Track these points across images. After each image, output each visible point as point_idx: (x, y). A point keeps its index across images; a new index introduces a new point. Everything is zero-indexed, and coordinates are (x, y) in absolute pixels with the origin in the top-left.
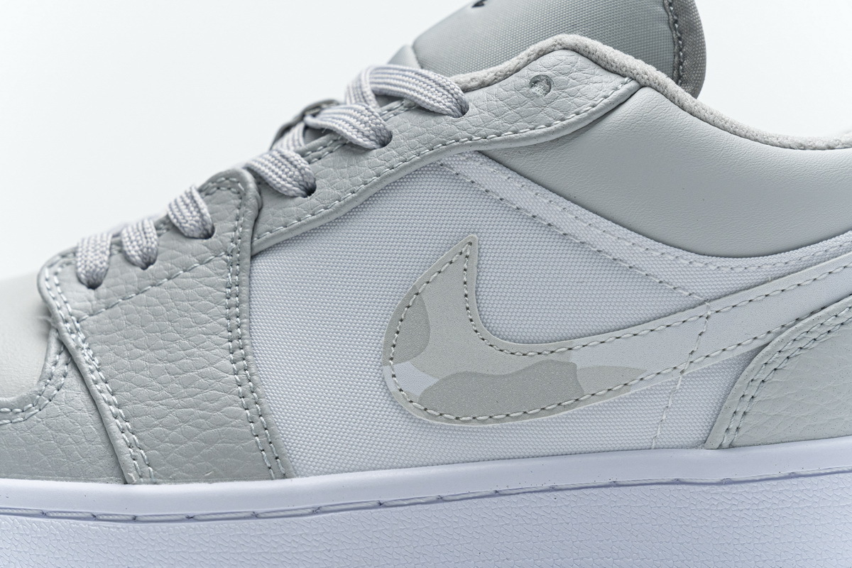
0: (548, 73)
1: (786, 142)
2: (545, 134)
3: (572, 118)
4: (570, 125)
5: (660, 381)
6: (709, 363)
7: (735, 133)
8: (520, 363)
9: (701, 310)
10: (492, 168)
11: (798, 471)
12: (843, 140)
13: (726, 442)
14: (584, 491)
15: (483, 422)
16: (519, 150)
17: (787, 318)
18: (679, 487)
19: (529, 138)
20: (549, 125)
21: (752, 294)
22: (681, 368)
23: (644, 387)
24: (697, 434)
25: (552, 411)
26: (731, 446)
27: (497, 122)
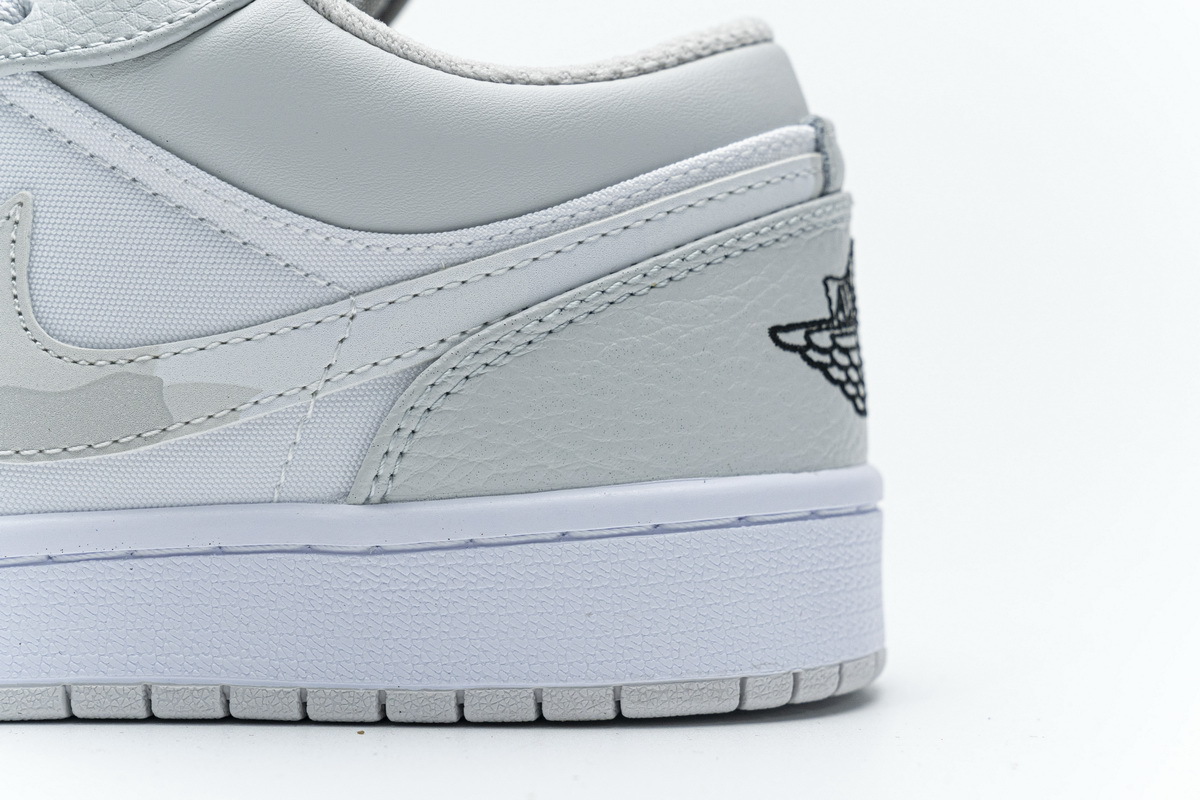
1: (484, 72)
2: (122, 50)
3: (163, 28)
4: (157, 38)
5: (283, 406)
6: (353, 383)
7: (406, 57)
8: (84, 376)
9: (342, 307)
10: (56, 96)
11: (477, 537)
12: (574, 72)
13: (376, 495)
15: (29, 458)
16: (90, 71)
18: (308, 557)
19: (101, 54)
20: (129, 38)
21: (417, 286)
22: (312, 388)
23: (259, 414)
24: (336, 482)
25: (127, 446)
26: (384, 501)
27: (63, 32)
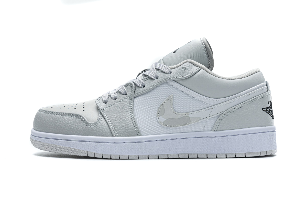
0: (185, 67)
1: (227, 78)
2: (184, 78)
3: (189, 75)
4: (189, 76)
5: (204, 120)
6: (212, 117)
7: (217, 77)
8: (180, 117)
9: (211, 108)
10: (175, 83)
11: (228, 135)
12: (237, 78)
13: (215, 130)
14: (191, 138)
15: (174, 127)
16: (180, 80)
17: (226, 109)
18: (207, 138)
19: (182, 78)
20: (185, 76)
21: (220, 105)
22: (208, 117)
23: (201, 121)
24: (210, 129)
25: (186, 125)
26: (216, 131)
27: (176, 75)
